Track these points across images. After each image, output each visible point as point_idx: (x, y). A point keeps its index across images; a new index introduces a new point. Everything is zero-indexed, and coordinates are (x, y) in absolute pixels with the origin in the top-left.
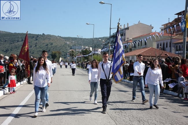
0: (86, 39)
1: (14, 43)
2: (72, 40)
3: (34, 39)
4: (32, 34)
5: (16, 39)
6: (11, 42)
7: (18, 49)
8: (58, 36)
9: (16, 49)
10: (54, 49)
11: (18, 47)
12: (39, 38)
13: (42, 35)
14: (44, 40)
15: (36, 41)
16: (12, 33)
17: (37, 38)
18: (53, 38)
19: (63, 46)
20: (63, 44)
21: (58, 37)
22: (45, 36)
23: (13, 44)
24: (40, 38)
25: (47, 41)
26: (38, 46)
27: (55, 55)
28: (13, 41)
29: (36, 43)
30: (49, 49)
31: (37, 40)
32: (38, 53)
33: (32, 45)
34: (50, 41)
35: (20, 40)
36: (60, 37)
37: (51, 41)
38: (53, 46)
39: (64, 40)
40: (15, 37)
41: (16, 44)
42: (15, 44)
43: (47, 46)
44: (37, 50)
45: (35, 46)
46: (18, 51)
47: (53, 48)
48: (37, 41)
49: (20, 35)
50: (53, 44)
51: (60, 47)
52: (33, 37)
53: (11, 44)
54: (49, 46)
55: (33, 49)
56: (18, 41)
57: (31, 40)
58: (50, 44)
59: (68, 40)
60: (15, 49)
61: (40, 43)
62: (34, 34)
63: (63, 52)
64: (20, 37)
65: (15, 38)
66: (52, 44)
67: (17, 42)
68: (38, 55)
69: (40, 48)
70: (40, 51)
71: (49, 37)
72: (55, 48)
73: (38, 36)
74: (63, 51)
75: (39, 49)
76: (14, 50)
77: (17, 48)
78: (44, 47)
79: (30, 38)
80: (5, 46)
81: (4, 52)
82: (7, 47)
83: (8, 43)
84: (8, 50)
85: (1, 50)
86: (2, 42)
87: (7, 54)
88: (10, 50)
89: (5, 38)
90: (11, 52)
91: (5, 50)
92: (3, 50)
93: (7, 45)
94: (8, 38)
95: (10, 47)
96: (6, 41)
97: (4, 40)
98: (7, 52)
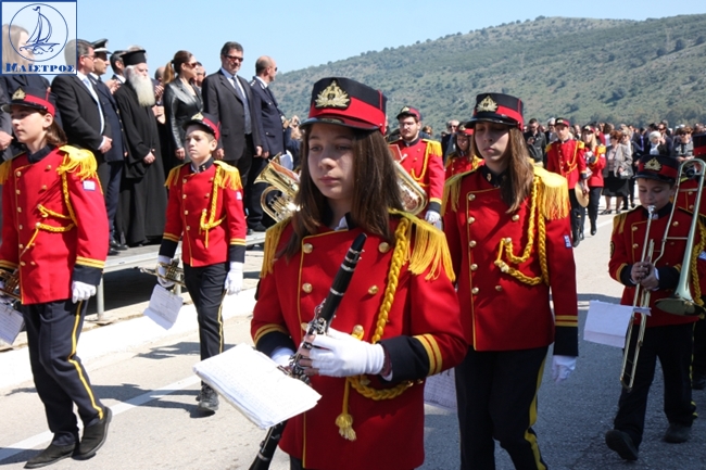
1: (644, 62)
5: (654, 45)
6: (634, 60)
7: (659, 84)
9: (651, 88)
11: (660, 79)
16: (636, 23)
23: (641, 69)
28: (640, 57)
35: (668, 49)
40: (647, 37)
41: (654, 65)
42: (648, 64)
46: (661, 96)
49: (669, 25)
53: (634, 66)
56: (660, 53)
60: (646, 86)
64: (668, 34)
65: (647, 41)
67: (655, 55)
76: (645, 90)
77: (654, 80)
80: (610, 80)
81: (607, 102)
82: (615, 81)
83: (619, 65)
84: (621, 93)
85: (594, 95)
86: (599, 65)
87: (618, 109)
88: (629, 94)
89: (608, 45)
90: (635, 98)
91: (609, 95)
92: (602, 97)
93: (617, 75)
94: (621, 43)
95: (629, 82)
96: (612, 58)
97: (607, 57)
98: (619, 102)
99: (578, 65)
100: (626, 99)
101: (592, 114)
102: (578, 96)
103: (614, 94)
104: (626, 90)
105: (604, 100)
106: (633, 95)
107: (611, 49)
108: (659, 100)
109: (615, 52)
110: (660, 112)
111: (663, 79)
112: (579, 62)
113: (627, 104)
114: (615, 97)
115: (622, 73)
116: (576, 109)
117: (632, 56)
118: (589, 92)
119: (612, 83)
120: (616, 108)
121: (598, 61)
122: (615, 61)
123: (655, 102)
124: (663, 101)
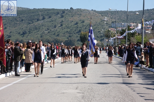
0: (132, 11)
1: (33, 22)
2: (111, 15)
3: (59, 16)
4: (56, 9)
5: (36, 17)
6: (29, 22)
7: (38, 30)
8: (92, 10)
9: (35, 31)
10: (86, 29)
11: (38, 28)
12: (65, 14)
13: (69, 10)
14: (72, 17)
15: (61, 19)
16: (30, 10)
17: (64, 14)
18: (85, 14)
19: (99, 24)
20: (99, 21)
21: (92, 12)
22: (74, 11)
23: (32, 25)
24: (67, 14)
25: (76, 18)
26: (64, 26)
27: (85, 37)
28: (31, 20)
29: (62, 21)
30: (79, 29)
31: (62, 17)
32: (64, 35)
33: (57, 24)
34: (80, 18)
35: (40, 19)
36: (95, 11)
37: (82, 18)
38: (84, 24)
39: (100, 15)
40: (33, 14)
41: (36, 23)
42: (34, 23)
43: (76, 25)
44: (63, 31)
45: (60, 25)
47: (84, 27)
48: (63, 19)
49: (40, 11)
50: (85, 22)
51: (95, 25)
52: (58, 13)
53: (30, 23)
54: (80, 25)
55: (58, 30)
56: (38, 20)
57: (55, 17)
58: (80, 22)
59: (106, 16)
61: (67, 21)
62: (59, 9)
63: (99, 32)
64: (40, 14)
65: (33, 16)
66: (83, 22)
67: (36, 21)
68: (64, 38)
69: (68, 28)
70: (68, 31)
71: (79, 12)
72: (87, 27)
73: (64, 11)
74: (99, 30)
75: (66, 30)
76: (33, 32)
77: (36, 29)
78: (73, 27)
79: (54, 15)
80: (22, 28)
81: (21, 35)
82: (23, 28)
83: (25, 23)
84: (26, 32)
85: (16, 32)
86: (18, 22)
87: (24, 38)
88: (28, 33)
89: (21, 16)
90: (30, 34)
91: (22, 33)
92: (19, 33)
93: (24, 26)
94: (25, 16)
95: (28, 29)
96: (22, 20)
97: (21, 20)
98: (25, 35)
99: (11, 22)
100: (27, 34)
101: (16, 39)
102: (11, 32)
103: (23, 32)
104: (27, 31)
105: (20, 34)
106: (30, 33)
107: (22, 17)
108: (38, 35)
109: (23, 18)
110: (38, 39)
111: (39, 29)
112: (11, 21)
113: (27, 36)
114: (24, 34)
115: (26, 26)
116: (10, 37)
117: (29, 20)
118: (15, 31)
119: (23, 29)
120: (24, 37)
121: (18, 21)
122: (23, 21)
123: (36, 36)
124: (39, 36)
